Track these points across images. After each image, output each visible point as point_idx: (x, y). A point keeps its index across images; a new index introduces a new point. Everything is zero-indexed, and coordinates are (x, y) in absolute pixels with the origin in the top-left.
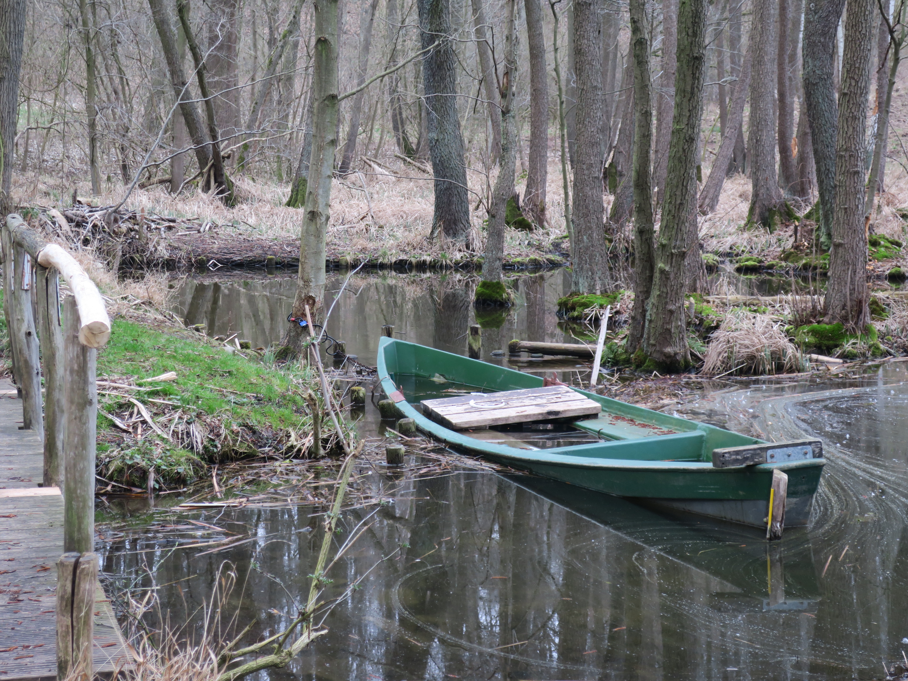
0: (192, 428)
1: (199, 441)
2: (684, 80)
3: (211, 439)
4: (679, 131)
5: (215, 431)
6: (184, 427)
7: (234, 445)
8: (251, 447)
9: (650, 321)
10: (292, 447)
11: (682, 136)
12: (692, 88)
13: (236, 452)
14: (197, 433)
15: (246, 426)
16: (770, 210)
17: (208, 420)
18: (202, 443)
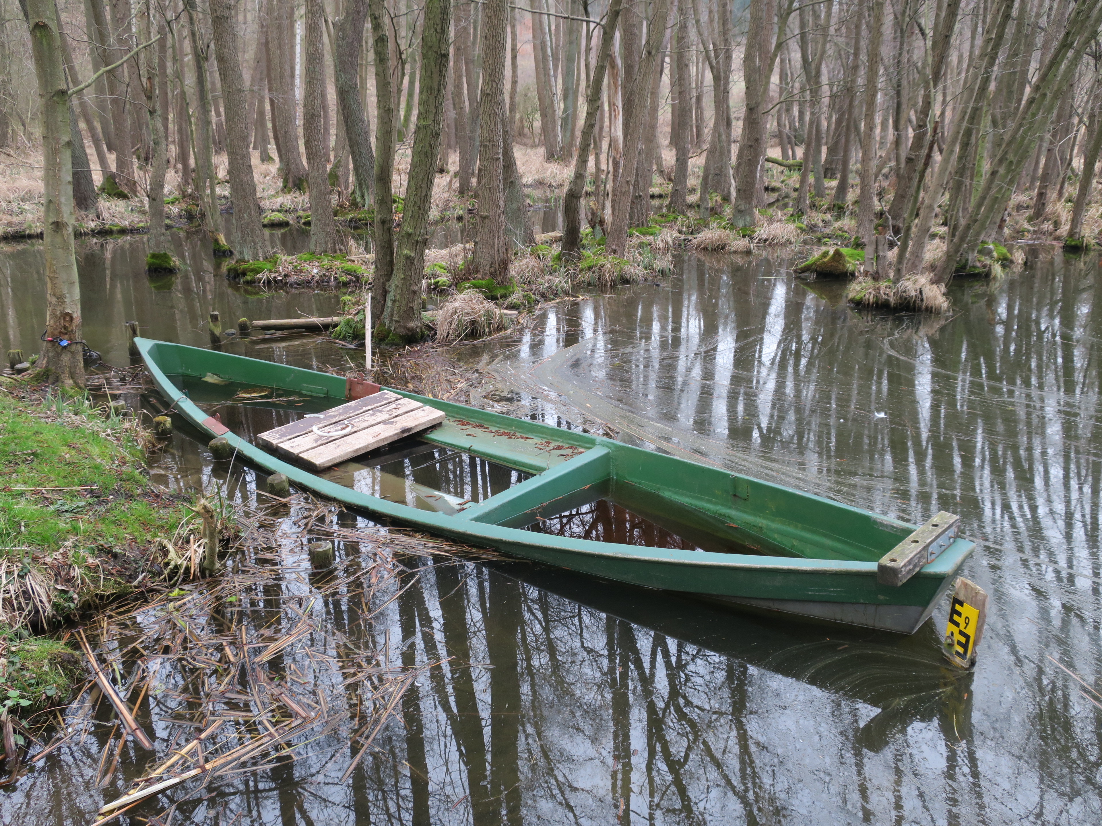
0: (28, 581)
1: (44, 599)
2: (431, 78)
3: (62, 591)
4: (425, 127)
5: (63, 574)
6: (17, 585)
7: (97, 587)
8: (120, 583)
9: (394, 301)
10: (177, 567)
11: (429, 132)
12: (439, 86)
13: (102, 597)
14: (38, 588)
15: (102, 550)
16: (300, 179)
17: (48, 560)
18: (50, 601)
